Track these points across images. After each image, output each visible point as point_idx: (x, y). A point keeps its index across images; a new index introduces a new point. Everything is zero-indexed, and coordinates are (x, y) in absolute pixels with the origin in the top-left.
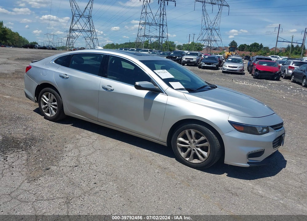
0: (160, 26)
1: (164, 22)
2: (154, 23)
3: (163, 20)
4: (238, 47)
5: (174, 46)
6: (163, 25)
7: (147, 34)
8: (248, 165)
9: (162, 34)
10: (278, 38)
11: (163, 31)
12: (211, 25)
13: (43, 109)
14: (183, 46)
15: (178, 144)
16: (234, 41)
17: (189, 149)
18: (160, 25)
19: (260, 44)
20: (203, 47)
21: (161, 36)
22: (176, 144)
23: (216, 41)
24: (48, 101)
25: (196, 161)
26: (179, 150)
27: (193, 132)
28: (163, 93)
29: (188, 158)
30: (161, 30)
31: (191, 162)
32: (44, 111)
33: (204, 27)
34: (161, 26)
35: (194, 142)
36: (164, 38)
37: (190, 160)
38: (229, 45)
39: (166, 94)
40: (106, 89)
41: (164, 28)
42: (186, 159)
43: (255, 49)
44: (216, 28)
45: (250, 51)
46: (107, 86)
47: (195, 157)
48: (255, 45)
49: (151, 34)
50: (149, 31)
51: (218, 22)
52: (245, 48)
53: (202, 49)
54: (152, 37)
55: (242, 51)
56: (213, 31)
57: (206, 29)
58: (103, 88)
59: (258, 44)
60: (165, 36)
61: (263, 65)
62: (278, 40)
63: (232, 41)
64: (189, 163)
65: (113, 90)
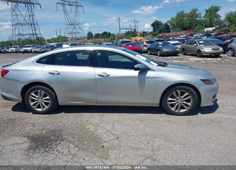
0: (31, 26)
1: (34, 22)
2: (26, 23)
3: (33, 20)
4: (94, 36)
5: (44, 40)
6: (34, 24)
7: (21, 32)
8: (213, 104)
9: (35, 31)
10: (120, 27)
11: (35, 29)
12: (73, 21)
13: (32, 106)
14: (51, 40)
15: (168, 103)
16: (90, 32)
17: (177, 104)
18: (31, 24)
19: (108, 32)
20: (68, 39)
21: (35, 33)
22: (167, 103)
23: (79, 33)
24: (37, 98)
25: (182, 111)
26: (169, 106)
27: (179, 92)
28: (150, 70)
29: (177, 110)
30: (33, 29)
31: (179, 112)
32: (33, 107)
33: (68, 23)
34: (33, 25)
35: (180, 98)
36: (37, 35)
37: (179, 111)
38: (87, 35)
39: (153, 70)
40: (102, 76)
41: (36, 26)
42: (175, 111)
43: (106, 36)
44: (77, 23)
45: (103, 38)
46: (103, 73)
47: (182, 108)
48: (105, 33)
49: (25, 33)
50: (23, 30)
51: (77, 18)
52: (99, 36)
53: (67, 40)
54: (26, 35)
55: (98, 38)
56: (76, 26)
57: (70, 25)
58: (99, 75)
59: (107, 32)
60: (37, 33)
61: (129, 46)
62: (120, 28)
63: (88, 32)
64: (178, 113)
65: (109, 76)
